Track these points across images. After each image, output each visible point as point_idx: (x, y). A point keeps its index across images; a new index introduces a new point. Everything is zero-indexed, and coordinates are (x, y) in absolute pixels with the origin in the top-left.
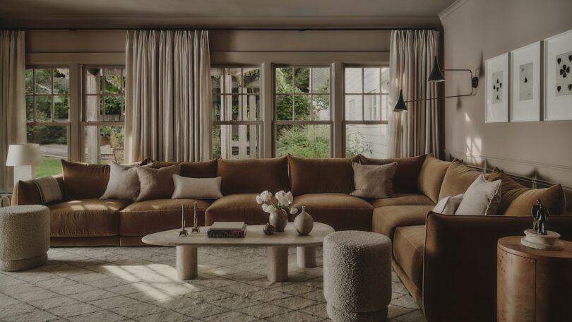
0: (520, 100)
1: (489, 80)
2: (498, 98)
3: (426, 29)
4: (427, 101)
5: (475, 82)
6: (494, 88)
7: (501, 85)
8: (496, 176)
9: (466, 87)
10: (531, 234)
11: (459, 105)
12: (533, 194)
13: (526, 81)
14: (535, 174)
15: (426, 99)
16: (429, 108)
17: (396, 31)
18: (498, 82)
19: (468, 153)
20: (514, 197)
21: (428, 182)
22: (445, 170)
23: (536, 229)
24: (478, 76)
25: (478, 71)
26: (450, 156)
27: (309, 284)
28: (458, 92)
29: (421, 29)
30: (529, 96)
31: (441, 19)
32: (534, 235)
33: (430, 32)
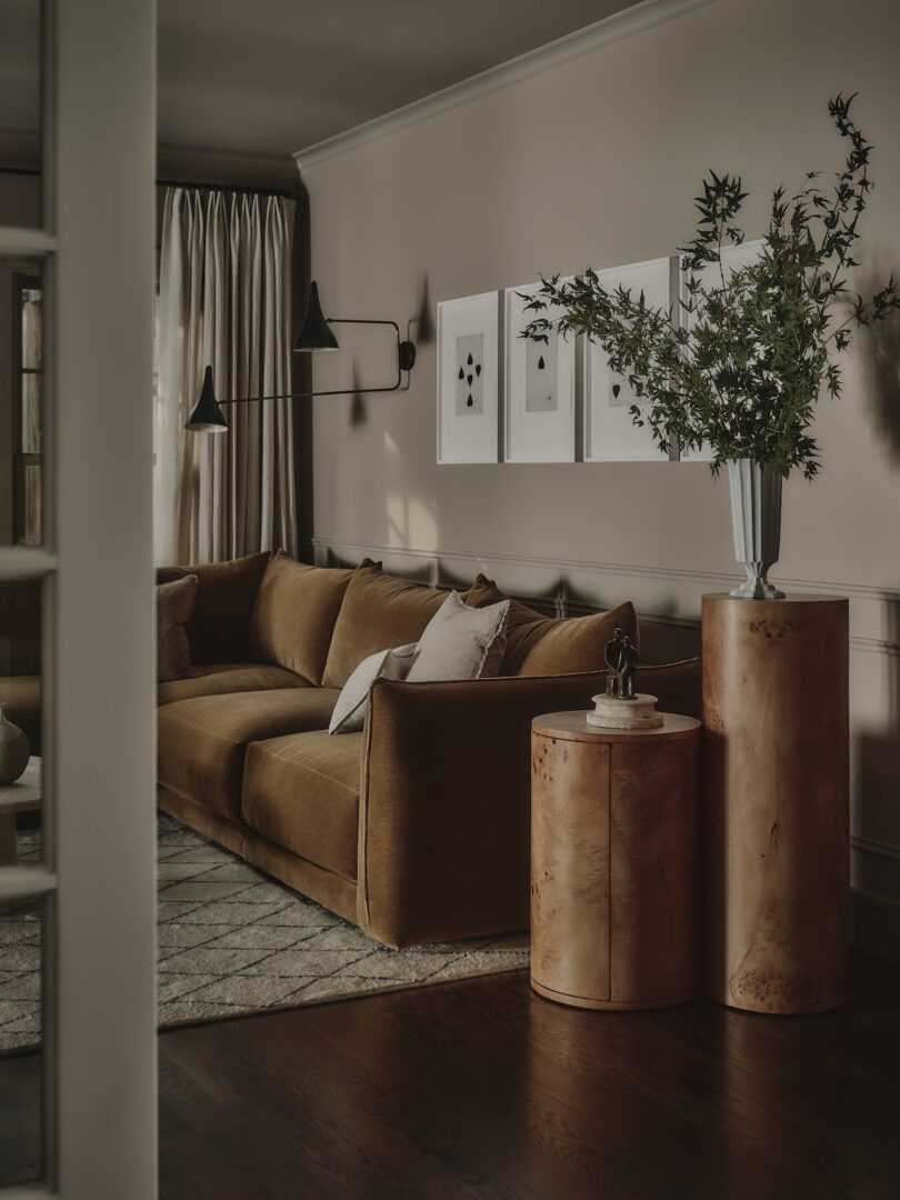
0: (527, 411)
1: (446, 355)
2: (470, 402)
3: (264, 193)
4: (266, 403)
5: (406, 356)
6: (461, 375)
7: (478, 369)
8: (484, 597)
9: (381, 368)
10: (607, 701)
11: (358, 413)
12: (576, 629)
13: (541, 365)
14: (562, 587)
15: (261, 399)
16: (271, 421)
17: (179, 191)
18: (470, 361)
19: (394, 542)
20: (534, 638)
21: (285, 626)
22: (340, 590)
23: (616, 690)
24: (413, 339)
25: (414, 327)
26: (330, 554)
27: (28, 917)
28: (356, 380)
29: (251, 192)
30: (550, 401)
31: (300, 166)
32: (616, 702)
33: (272, 201)
